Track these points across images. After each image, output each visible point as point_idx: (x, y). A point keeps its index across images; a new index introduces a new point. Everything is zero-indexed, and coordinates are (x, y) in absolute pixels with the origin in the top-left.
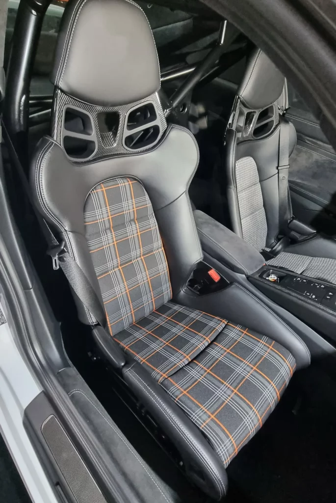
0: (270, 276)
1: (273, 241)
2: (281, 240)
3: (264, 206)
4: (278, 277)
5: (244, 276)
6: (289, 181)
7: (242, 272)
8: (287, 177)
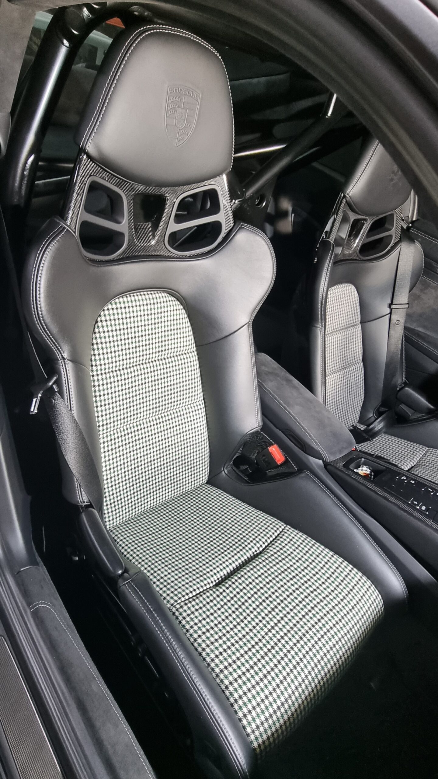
0: (361, 468)
1: (371, 415)
2: (383, 416)
3: (364, 360)
4: (372, 471)
5: (321, 462)
6: (406, 328)
7: (318, 456)
8: (402, 321)
